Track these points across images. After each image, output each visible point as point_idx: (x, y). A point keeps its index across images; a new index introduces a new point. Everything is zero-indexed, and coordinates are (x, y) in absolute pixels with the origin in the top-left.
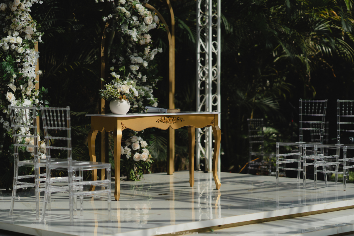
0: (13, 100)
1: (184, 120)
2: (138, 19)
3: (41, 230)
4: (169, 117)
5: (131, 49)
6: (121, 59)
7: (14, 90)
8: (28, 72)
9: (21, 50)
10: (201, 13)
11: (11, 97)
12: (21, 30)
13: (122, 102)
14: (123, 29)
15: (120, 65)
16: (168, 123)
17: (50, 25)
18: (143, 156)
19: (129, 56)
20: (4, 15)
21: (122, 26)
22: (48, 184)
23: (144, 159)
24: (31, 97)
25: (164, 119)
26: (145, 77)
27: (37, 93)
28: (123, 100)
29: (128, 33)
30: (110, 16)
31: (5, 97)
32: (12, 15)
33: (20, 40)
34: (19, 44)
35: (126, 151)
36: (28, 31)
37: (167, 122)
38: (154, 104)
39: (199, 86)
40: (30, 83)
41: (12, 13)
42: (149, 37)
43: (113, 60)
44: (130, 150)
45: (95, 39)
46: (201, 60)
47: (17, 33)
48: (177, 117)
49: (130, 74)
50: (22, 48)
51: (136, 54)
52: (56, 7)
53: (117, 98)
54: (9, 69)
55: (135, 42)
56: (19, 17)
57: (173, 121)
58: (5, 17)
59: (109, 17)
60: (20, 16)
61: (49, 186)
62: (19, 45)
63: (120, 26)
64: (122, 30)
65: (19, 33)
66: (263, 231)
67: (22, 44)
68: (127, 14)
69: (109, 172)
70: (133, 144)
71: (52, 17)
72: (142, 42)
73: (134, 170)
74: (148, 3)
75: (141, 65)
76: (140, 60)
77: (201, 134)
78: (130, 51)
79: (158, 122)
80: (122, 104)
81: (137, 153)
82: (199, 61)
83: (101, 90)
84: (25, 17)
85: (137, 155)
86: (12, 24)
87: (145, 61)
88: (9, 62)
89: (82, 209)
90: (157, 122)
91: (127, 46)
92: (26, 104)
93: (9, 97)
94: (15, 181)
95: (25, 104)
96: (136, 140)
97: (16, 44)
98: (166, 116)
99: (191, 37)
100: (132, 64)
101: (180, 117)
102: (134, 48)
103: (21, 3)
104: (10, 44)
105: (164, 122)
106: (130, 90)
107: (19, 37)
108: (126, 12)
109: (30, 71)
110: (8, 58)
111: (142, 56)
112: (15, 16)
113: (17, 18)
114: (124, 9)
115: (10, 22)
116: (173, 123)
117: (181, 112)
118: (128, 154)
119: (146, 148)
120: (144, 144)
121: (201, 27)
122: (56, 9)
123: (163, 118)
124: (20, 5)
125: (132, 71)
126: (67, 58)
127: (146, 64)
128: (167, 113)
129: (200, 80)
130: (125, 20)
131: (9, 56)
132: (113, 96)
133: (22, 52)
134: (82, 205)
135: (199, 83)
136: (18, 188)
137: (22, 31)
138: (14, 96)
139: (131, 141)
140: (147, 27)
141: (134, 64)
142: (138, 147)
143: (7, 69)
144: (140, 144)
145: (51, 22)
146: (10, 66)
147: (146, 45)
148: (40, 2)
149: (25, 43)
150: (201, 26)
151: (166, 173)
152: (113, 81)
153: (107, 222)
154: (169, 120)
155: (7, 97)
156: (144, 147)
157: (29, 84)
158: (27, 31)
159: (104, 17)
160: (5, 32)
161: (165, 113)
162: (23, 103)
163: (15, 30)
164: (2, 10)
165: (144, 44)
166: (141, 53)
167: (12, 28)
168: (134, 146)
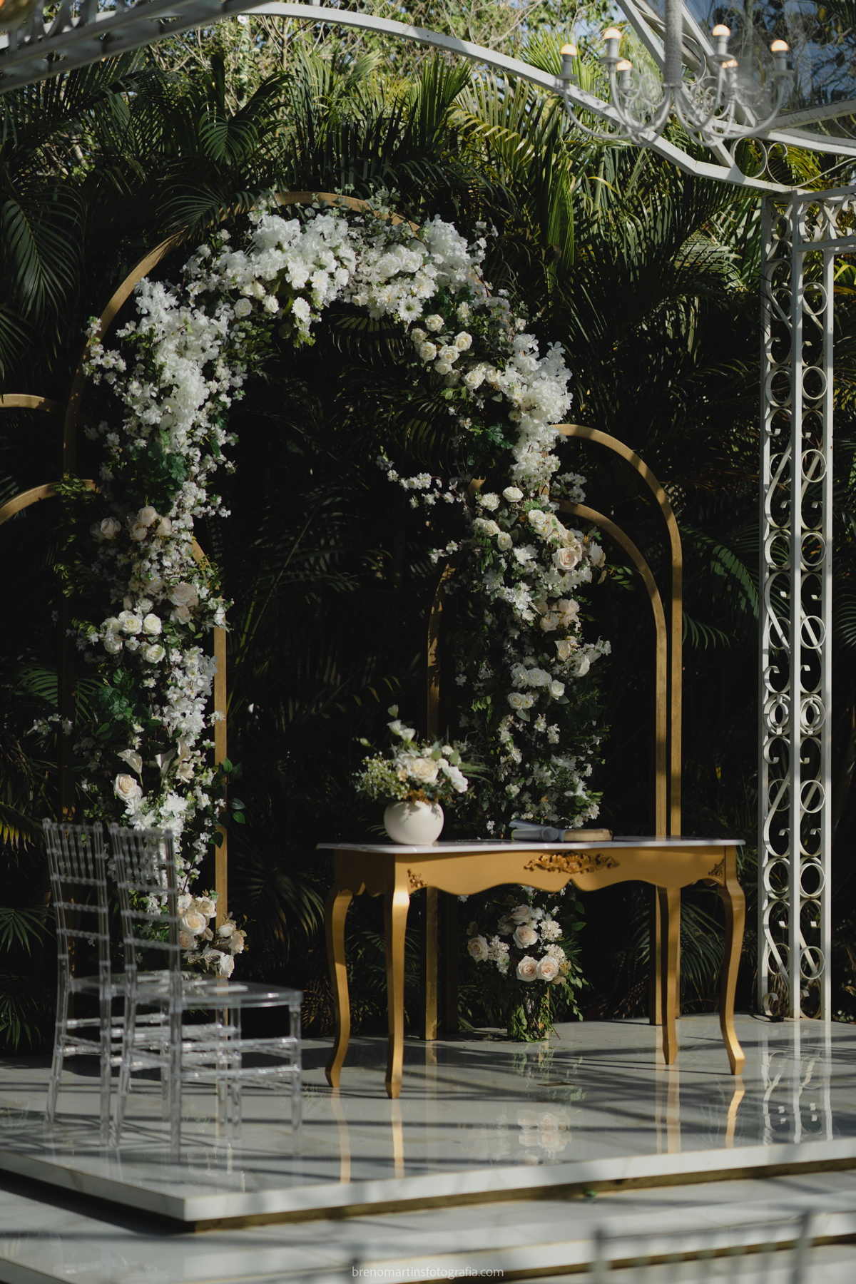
0: (134, 798)
1: (617, 865)
2: (540, 554)
3: (82, 1174)
4: (566, 853)
5: (516, 644)
6: (485, 672)
7: (139, 769)
8: (184, 715)
9: (154, 654)
10: (772, 529)
11: (128, 789)
12: (158, 594)
13: (417, 809)
14: (490, 584)
15: (479, 693)
16: (562, 873)
17: (324, 568)
18: (543, 968)
19: (512, 664)
20: (112, 552)
21: (487, 576)
22: (130, 1044)
23: (548, 977)
24: (191, 786)
25: (551, 860)
26: (554, 728)
27: (206, 777)
28: (418, 803)
29: (506, 597)
30: (453, 547)
31: (112, 787)
32: (134, 551)
33: (154, 625)
34: (152, 635)
35: (494, 952)
36: (179, 596)
37: (559, 869)
38: (589, 810)
39: (766, 752)
40: (184, 747)
41: (135, 545)
42: (572, 609)
43: (457, 679)
44: (505, 947)
45: (471, 606)
46: (772, 673)
47: (148, 605)
48: (594, 855)
49: (511, 718)
50: (157, 646)
51: (530, 661)
52: (335, 514)
53: (399, 798)
54: (121, 708)
55: (526, 622)
56: (156, 558)
57: (580, 865)
58: (114, 558)
59: (447, 548)
60: (160, 555)
61: (130, 1049)
62: (150, 639)
63: (483, 576)
64: (485, 589)
65: (155, 603)
66: (764, 1202)
67: (163, 635)
68: (503, 542)
69: (295, 1015)
70: (518, 929)
71: (332, 543)
72: (548, 624)
73: (525, 1009)
74: (582, 503)
75: (543, 693)
76: (540, 678)
77: (770, 900)
78: (512, 651)
79: (531, 869)
80: (415, 814)
81: (527, 957)
82: (767, 676)
83: (357, 775)
84: (174, 557)
85: (526, 963)
86: (132, 579)
87: (556, 682)
88: (122, 687)
89: (236, 1118)
90: (525, 868)
91: (507, 634)
92: (170, 810)
93: (121, 788)
94: (60, 1033)
95: (166, 811)
96: (526, 919)
97: (141, 637)
98: (558, 852)
99: (748, 601)
100: (515, 690)
101: (605, 854)
102: (527, 641)
103: (160, 518)
104: (124, 636)
105: (549, 870)
106: (441, 774)
107: (151, 617)
108: (496, 535)
109: (188, 712)
110: (119, 676)
111: (546, 667)
112: (144, 555)
113: (151, 561)
114: (492, 527)
115: (126, 573)
116: (582, 872)
117: (613, 840)
118: (500, 959)
119: (557, 943)
120: (553, 929)
121: (771, 571)
122: (337, 518)
123: (546, 857)
124: (157, 523)
125: (516, 710)
126: (373, 665)
127: (558, 691)
128: (565, 842)
129: (770, 735)
130: (494, 557)
131: (122, 670)
132: (388, 791)
133: (156, 658)
134: (238, 1107)
135: (766, 743)
136: (67, 1055)
137: (161, 597)
138: (139, 784)
139: (513, 920)
140: (562, 580)
141: (524, 691)
142: (532, 939)
143: (116, 706)
144: (539, 930)
145: (327, 556)
146: (123, 698)
147: (561, 633)
148: (220, 513)
149: (169, 634)
150: (774, 566)
151: (647, 1021)
152: (394, 749)
153: (288, 1158)
154: (568, 863)
155: (117, 787)
156: (552, 939)
157: (179, 752)
158: (176, 599)
159: (435, 550)
160: (113, 602)
161: (558, 841)
162: (161, 805)
163: (141, 594)
164: (106, 540)
165: (555, 629)
166: (546, 655)
167: (135, 590)
168: (521, 935)
